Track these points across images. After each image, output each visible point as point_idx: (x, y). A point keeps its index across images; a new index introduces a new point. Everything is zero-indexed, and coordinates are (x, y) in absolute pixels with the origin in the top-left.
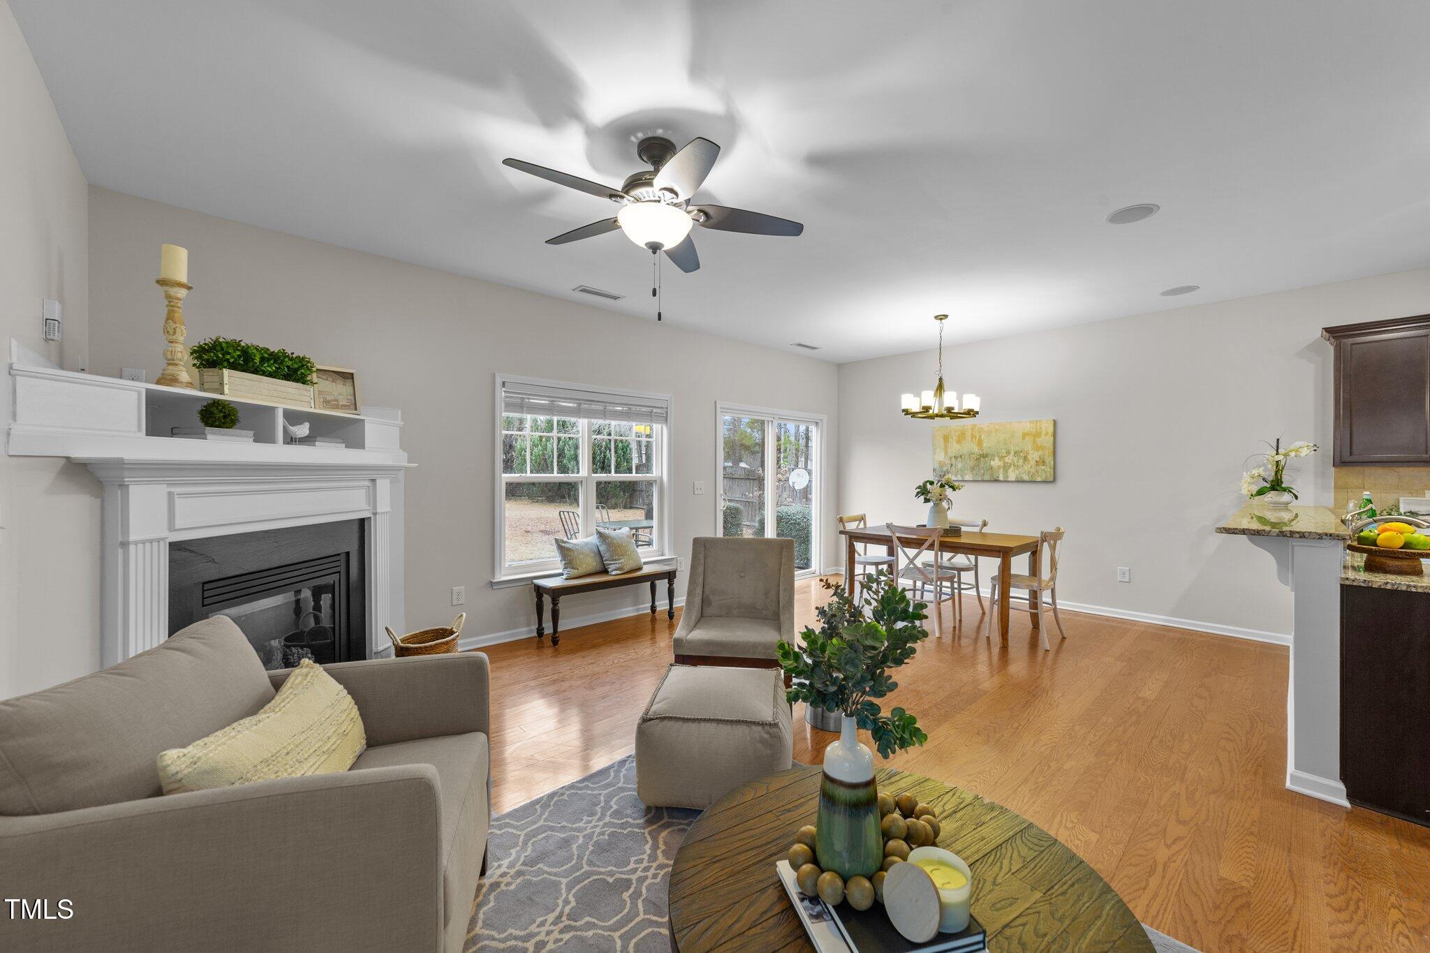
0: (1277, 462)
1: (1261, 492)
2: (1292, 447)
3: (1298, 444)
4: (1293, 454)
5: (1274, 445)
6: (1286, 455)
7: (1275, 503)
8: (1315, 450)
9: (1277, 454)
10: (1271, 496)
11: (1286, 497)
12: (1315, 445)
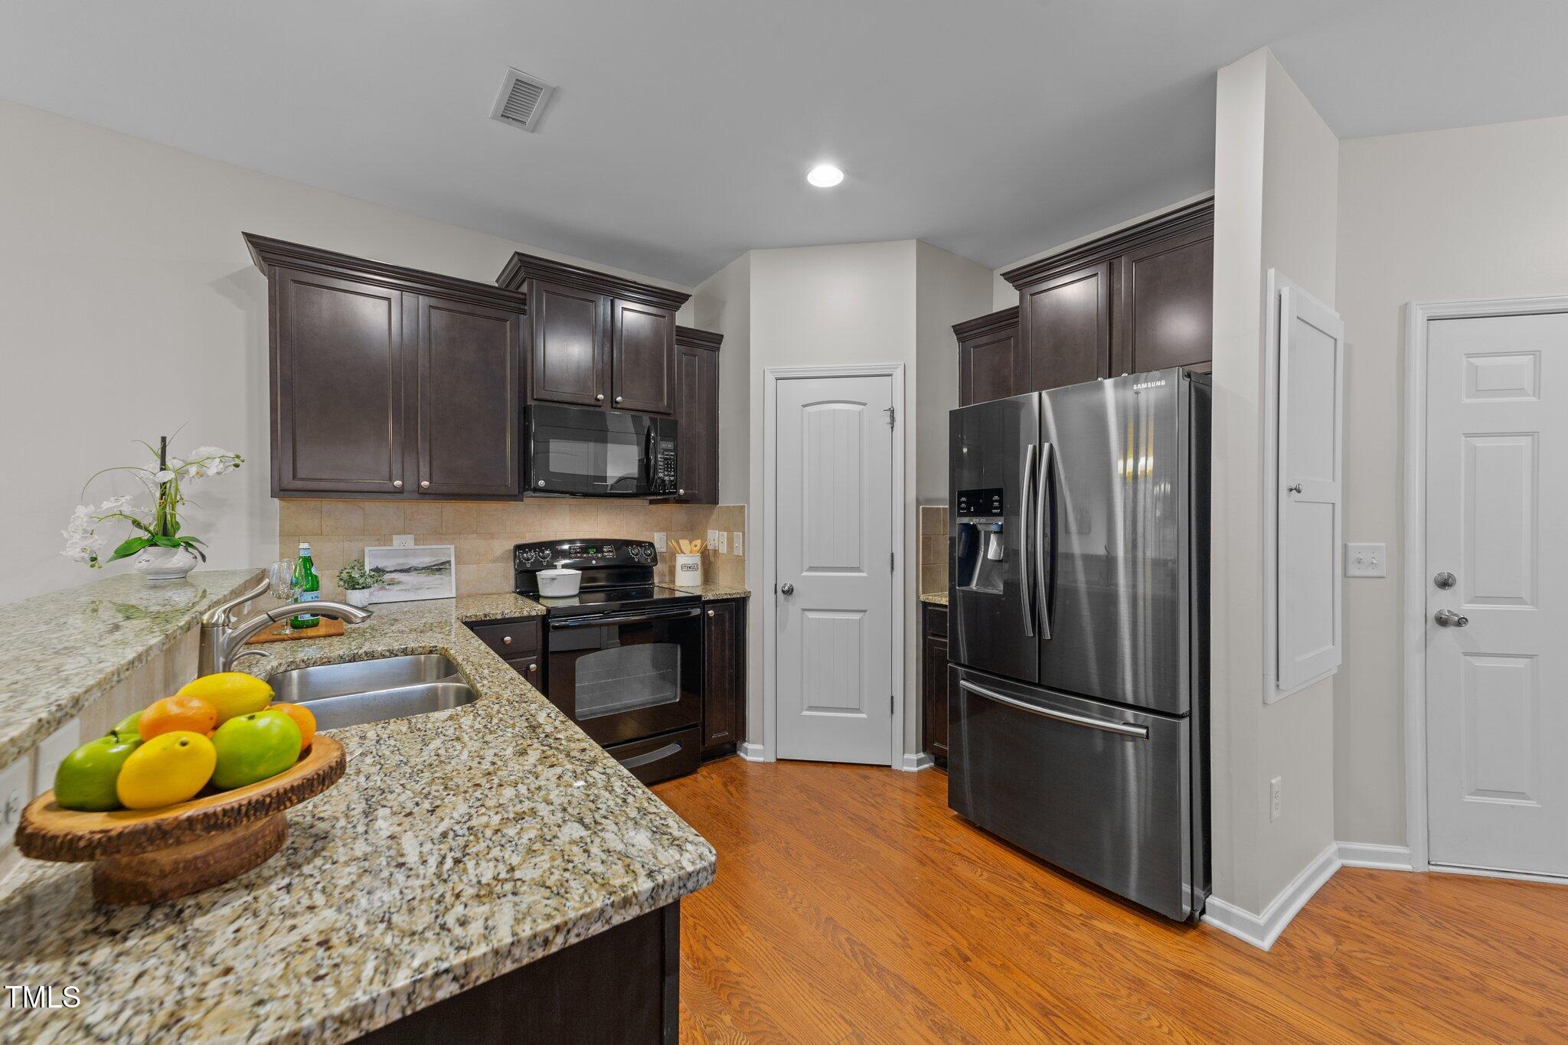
0: (163, 485)
1: (125, 551)
2: (193, 456)
3: (205, 451)
4: (193, 470)
5: (158, 446)
6: (181, 473)
7: (157, 573)
8: (237, 466)
9: (162, 469)
10: (148, 559)
11: (180, 558)
12: (238, 457)
